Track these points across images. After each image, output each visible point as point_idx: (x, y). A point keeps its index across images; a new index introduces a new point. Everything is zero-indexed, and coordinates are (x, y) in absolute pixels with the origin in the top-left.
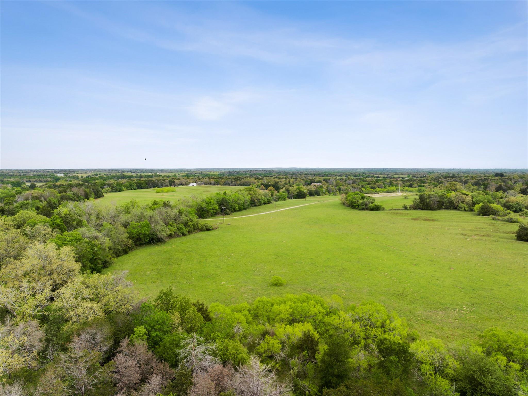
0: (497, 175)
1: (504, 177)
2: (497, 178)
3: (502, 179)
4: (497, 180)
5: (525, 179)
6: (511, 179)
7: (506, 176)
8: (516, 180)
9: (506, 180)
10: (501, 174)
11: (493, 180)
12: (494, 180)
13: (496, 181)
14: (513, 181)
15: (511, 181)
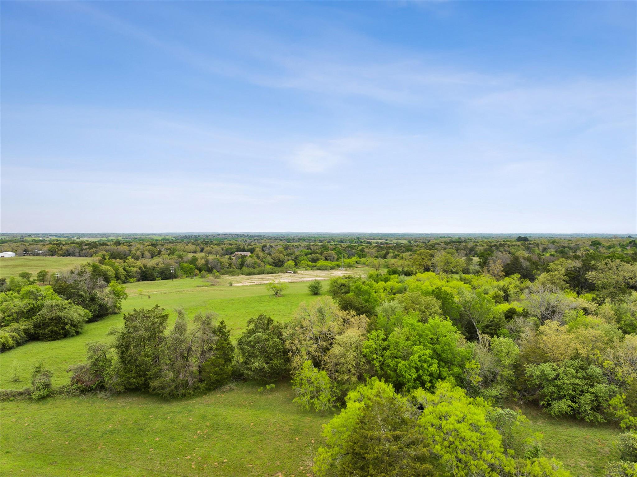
0: (520, 239)
1: (529, 242)
2: (518, 243)
3: (524, 245)
4: (519, 246)
5: (557, 245)
6: (538, 245)
7: (532, 241)
8: (545, 246)
9: (531, 246)
10: (525, 237)
11: (512, 245)
12: (514, 246)
13: (516, 247)
14: (541, 248)
15: (538, 247)
